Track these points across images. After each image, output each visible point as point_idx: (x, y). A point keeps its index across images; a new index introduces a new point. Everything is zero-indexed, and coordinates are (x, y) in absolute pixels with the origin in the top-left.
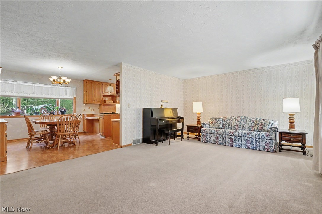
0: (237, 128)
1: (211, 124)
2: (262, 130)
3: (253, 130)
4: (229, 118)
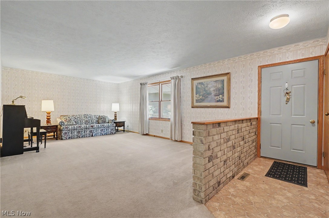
0: (87, 123)
1: (66, 122)
2: (105, 122)
3: (98, 123)
4: (78, 115)
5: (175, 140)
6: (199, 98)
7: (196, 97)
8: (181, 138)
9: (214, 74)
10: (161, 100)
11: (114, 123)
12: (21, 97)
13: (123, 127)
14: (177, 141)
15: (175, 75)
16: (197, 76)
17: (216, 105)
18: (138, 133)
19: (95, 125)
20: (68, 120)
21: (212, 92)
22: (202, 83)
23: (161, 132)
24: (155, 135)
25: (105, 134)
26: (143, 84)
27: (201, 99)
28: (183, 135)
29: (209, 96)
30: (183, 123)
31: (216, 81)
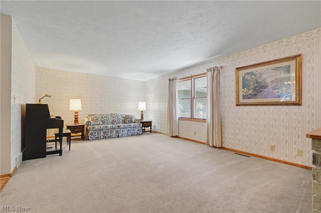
0: (113, 123)
1: (92, 122)
2: (131, 122)
3: (125, 123)
4: (105, 115)
5: (214, 146)
6: (247, 92)
7: (243, 92)
8: (222, 144)
9: (272, 59)
10: (193, 97)
11: (141, 123)
12: (47, 96)
13: (150, 127)
14: (215, 147)
15: (212, 66)
16: (244, 65)
17: (276, 102)
18: (166, 134)
19: (122, 125)
20: (95, 119)
21: (269, 84)
22: (252, 74)
23: (193, 134)
24: (186, 138)
25: (132, 134)
26: (172, 80)
27: (250, 94)
28: (223, 140)
29: (263, 90)
30: (223, 124)
31: (276, 69)
